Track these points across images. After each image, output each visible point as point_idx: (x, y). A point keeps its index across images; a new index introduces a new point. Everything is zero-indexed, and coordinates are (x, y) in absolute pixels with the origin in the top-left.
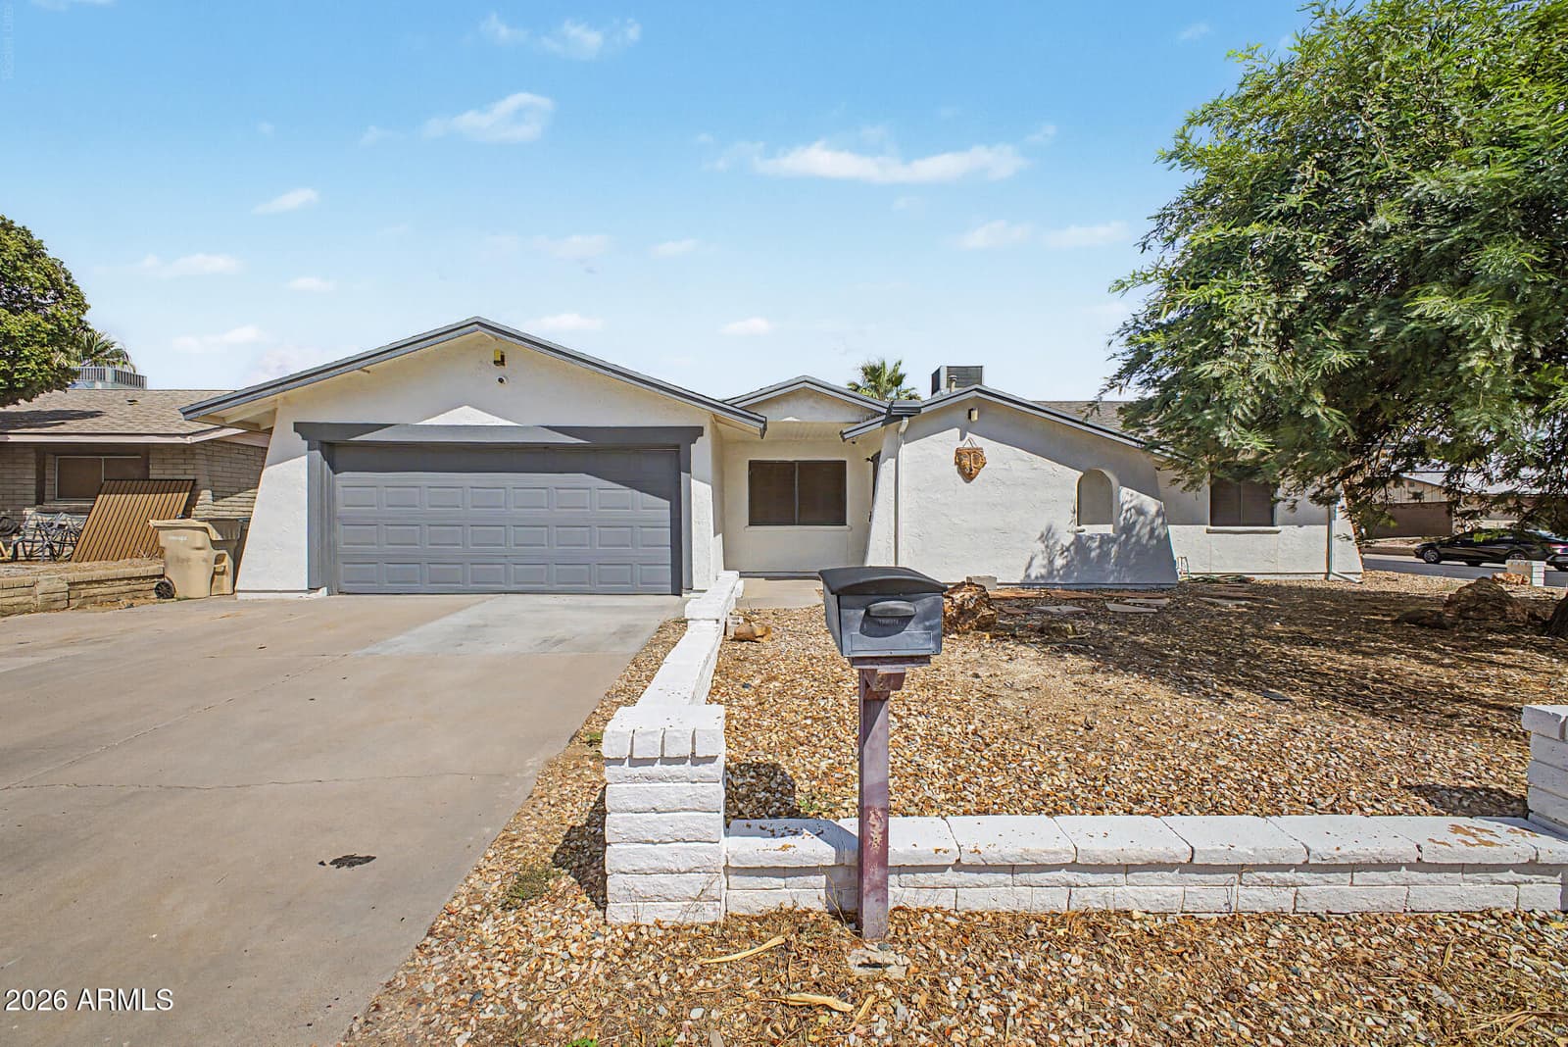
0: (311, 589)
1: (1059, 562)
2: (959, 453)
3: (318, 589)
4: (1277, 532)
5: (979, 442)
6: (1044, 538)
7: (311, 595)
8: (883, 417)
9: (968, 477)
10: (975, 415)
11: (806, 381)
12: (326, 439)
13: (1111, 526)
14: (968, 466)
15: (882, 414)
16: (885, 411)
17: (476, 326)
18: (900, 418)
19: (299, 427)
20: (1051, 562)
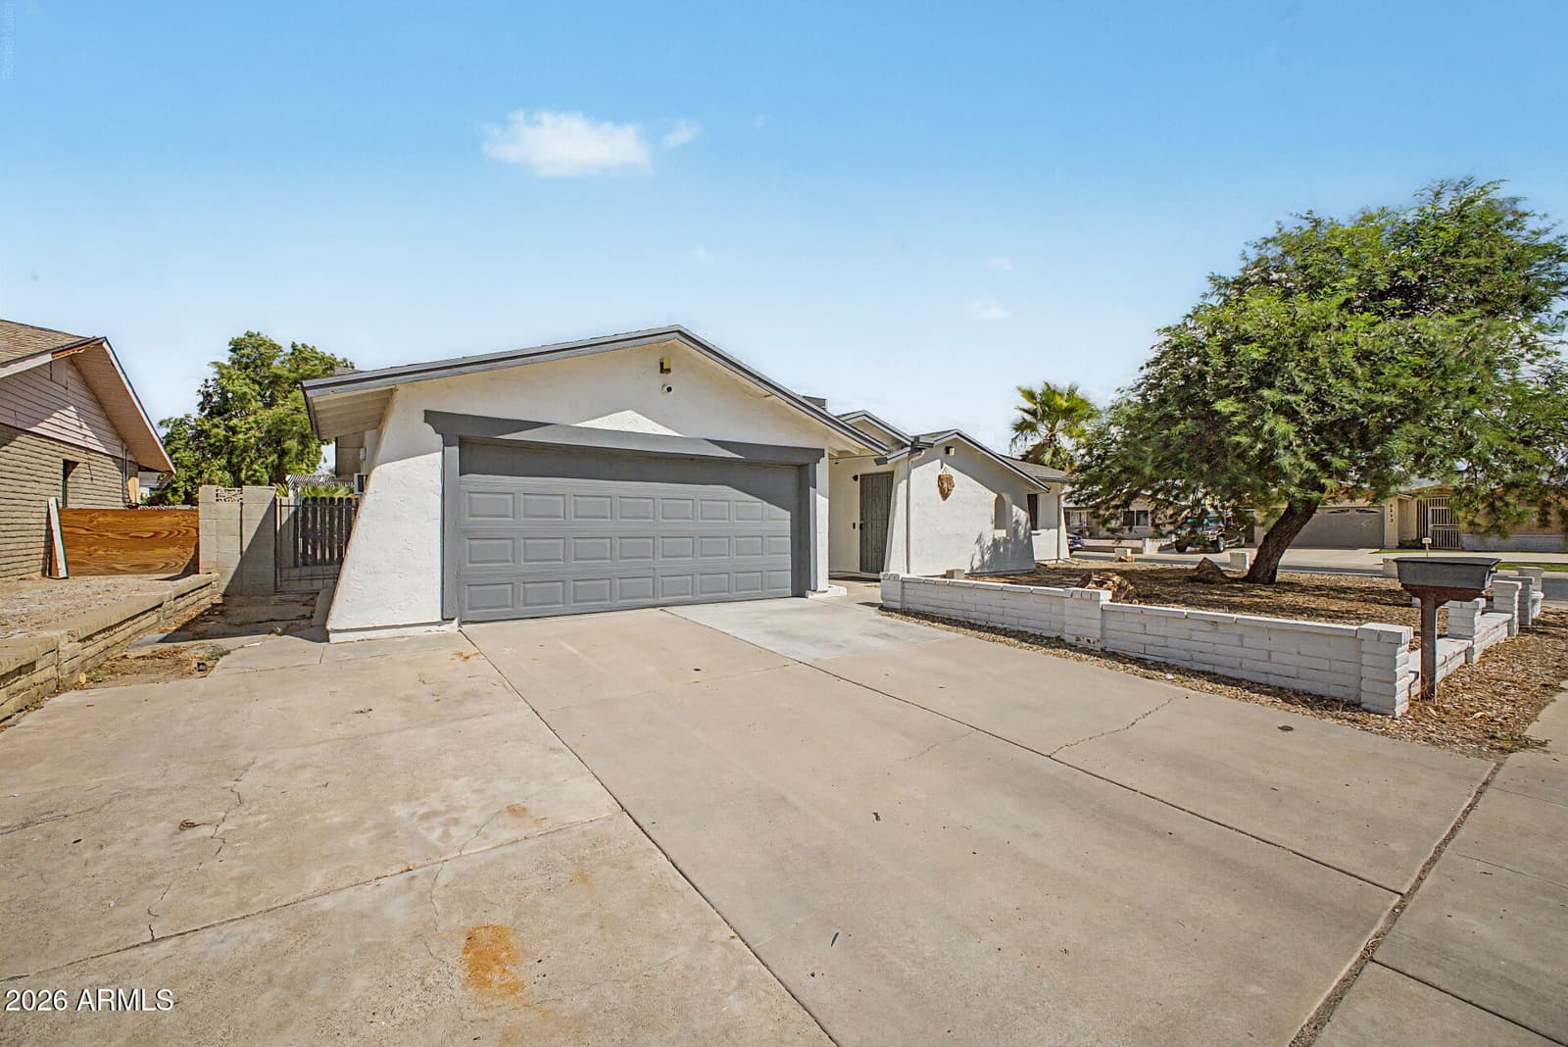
0: (445, 620)
1: (986, 557)
2: (940, 478)
3: (453, 619)
4: (1039, 534)
5: (951, 471)
6: (978, 541)
7: (442, 628)
8: (909, 449)
9: (945, 495)
10: (952, 451)
11: (865, 415)
12: (465, 434)
13: (1005, 531)
14: (945, 488)
15: (907, 446)
16: (909, 444)
17: (676, 334)
18: (920, 450)
19: (430, 417)
20: (983, 557)
